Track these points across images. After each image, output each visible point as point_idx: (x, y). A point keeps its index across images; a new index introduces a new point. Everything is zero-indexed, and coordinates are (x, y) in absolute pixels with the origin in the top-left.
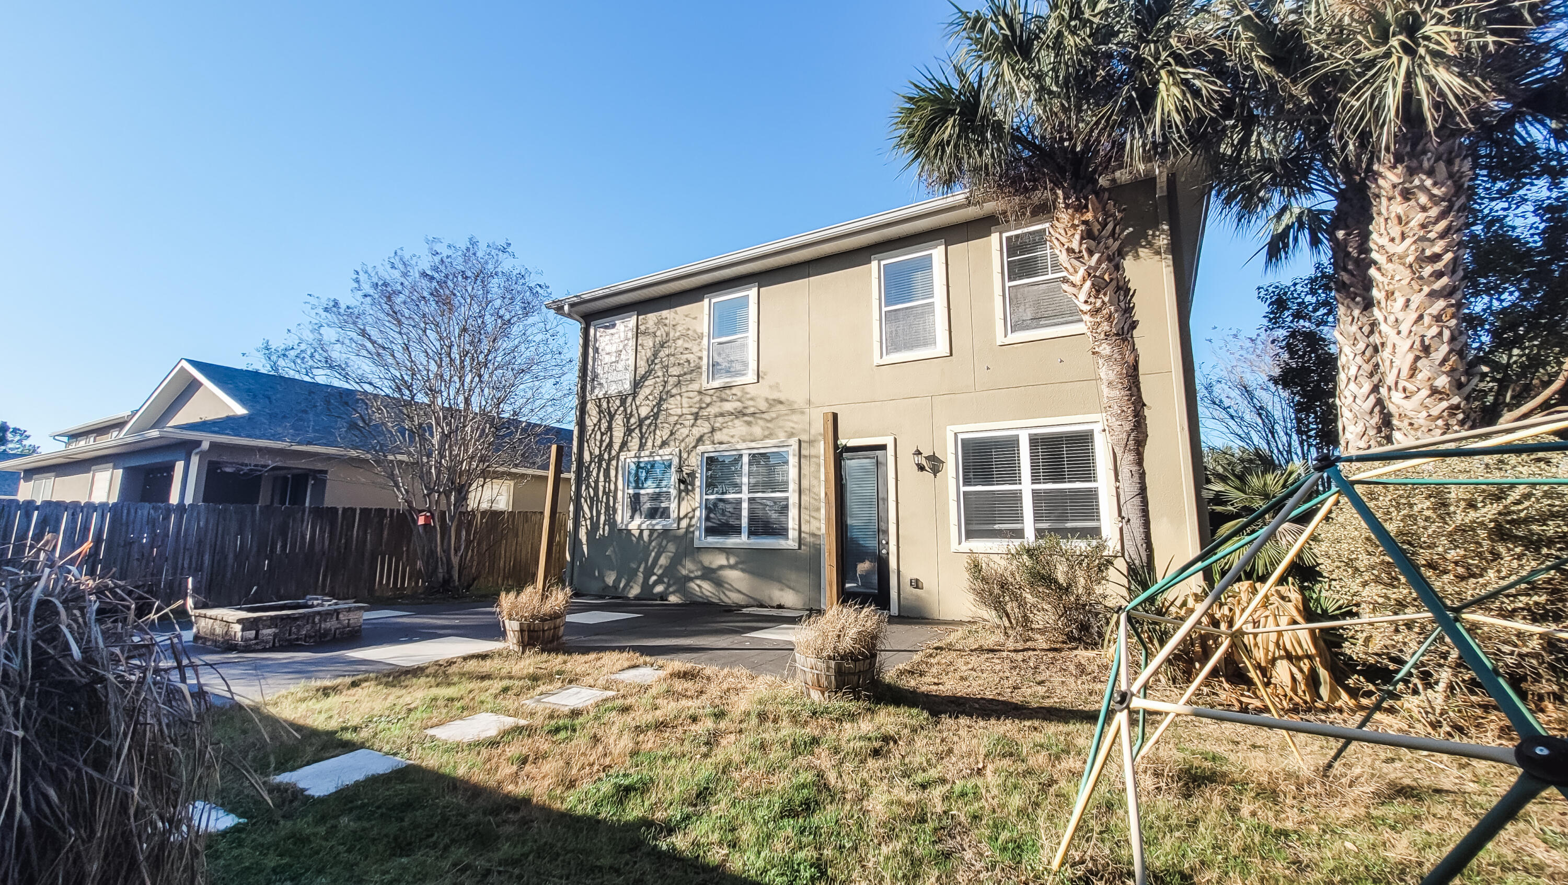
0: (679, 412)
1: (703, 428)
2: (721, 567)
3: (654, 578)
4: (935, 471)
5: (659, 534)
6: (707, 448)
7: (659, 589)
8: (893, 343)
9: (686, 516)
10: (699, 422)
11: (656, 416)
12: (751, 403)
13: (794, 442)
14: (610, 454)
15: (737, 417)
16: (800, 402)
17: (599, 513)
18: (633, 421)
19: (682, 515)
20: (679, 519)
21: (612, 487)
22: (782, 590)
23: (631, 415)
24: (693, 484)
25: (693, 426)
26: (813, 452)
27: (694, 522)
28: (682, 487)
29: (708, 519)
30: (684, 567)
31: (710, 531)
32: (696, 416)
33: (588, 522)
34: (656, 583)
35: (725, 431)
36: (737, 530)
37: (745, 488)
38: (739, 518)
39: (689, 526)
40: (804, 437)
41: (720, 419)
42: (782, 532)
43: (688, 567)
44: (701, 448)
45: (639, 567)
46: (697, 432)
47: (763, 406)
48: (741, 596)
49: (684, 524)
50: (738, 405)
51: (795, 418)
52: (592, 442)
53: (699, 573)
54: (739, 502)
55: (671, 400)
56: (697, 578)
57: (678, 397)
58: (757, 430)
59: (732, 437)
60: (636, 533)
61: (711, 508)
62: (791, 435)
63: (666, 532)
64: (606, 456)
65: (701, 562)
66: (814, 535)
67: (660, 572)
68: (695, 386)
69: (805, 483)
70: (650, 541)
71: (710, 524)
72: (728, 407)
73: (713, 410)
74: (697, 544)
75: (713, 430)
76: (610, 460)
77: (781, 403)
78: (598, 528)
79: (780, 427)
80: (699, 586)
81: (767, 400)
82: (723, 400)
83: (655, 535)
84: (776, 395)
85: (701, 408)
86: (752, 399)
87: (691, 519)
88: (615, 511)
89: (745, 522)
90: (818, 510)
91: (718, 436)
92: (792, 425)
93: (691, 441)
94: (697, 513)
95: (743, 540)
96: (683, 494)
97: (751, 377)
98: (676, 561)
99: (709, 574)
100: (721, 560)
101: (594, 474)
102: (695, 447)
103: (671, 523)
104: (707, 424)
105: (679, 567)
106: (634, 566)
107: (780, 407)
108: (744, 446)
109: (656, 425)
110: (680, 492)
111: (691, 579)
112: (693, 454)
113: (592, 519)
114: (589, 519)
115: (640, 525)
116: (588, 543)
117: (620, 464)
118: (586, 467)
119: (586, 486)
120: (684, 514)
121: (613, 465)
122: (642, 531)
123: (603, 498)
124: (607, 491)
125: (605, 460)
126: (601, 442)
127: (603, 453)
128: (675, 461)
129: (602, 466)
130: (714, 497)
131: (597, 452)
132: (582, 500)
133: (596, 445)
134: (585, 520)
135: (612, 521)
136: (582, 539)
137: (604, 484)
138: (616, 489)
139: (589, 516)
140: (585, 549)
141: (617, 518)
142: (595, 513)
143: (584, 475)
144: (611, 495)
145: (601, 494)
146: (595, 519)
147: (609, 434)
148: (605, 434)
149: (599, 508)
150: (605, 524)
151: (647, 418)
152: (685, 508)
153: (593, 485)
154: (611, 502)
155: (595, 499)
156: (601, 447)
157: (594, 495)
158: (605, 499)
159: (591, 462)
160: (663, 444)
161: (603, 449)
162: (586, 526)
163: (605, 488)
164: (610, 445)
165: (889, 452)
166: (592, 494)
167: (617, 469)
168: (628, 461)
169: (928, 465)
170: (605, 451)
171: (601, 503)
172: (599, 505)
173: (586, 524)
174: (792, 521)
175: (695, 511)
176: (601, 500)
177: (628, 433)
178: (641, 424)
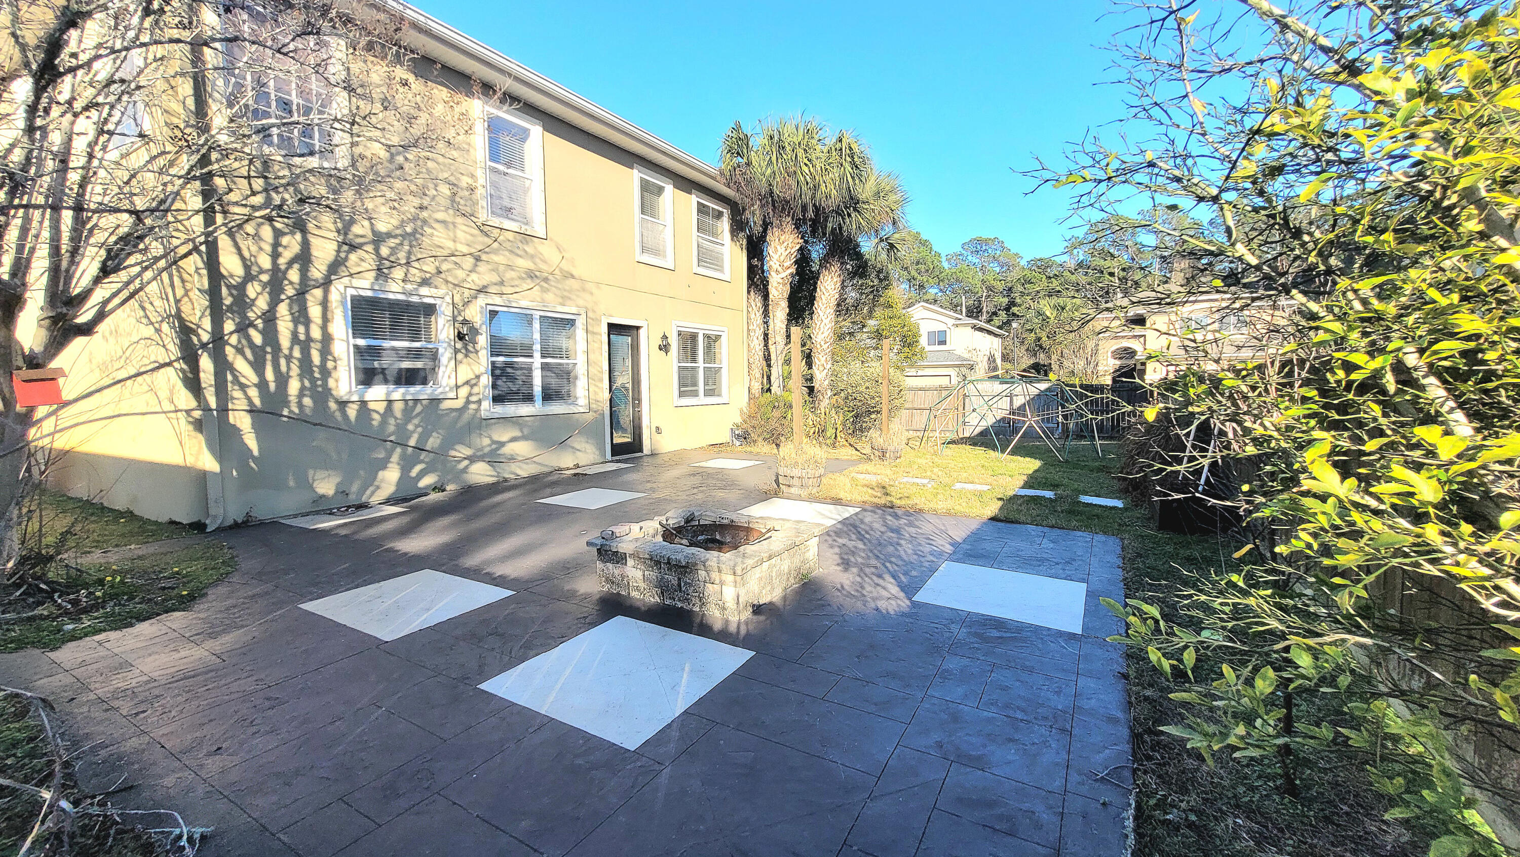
0: (450, 245)
1: (484, 276)
2: (512, 440)
3: (418, 468)
4: (667, 352)
5: (424, 407)
7: (430, 479)
8: (645, 248)
9: (467, 383)
10: (481, 268)
14: (304, 273)
18: (356, 229)
19: (459, 382)
20: (457, 387)
21: (316, 333)
23: (353, 220)
24: (474, 344)
25: (472, 270)
27: (478, 390)
28: (459, 345)
29: (494, 386)
31: (496, 400)
33: (253, 393)
34: (422, 475)
36: (530, 398)
37: (537, 355)
38: (531, 385)
39: (472, 395)
40: (590, 311)
42: (570, 398)
44: (482, 300)
45: (391, 454)
46: (479, 279)
48: (536, 464)
49: (464, 393)
52: (247, 241)
53: (489, 448)
54: (529, 369)
60: (381, 407)
61: (499, 373)
63: (434, 403)
64: (294, 275)
65: (490, 436)
66: (598, 402)
70: (408, 417)
71: (497, 392)
73: (494, 256)
74: (486, 414)
76: (304, 288)
78: (285, 403)
79: (572, 299)
85: (481, 250)
87: (473, 386)
88: (326, 373)
89: (537, 389)
93: (470, 288)
94: (483, 380)
95: (539, 407)
96: (462, 356)
97: (539, 230)
100: (511, 432)
101: (262, 303)
102: (475, 296)
103: (444, 389)
104: (492, 274)
106: (381, 455)
107: (572, 280)
108: (538, 306)
110: (456, 351)
112: (474, 304)
113: (262, 385)
114: (255, 385)
115: (388, 394)
116: (254, 426)
117: (335, 296)
118: (229, 287)
119: (237, 325)
120: (465, 380)
121: (314, 296)
122: (390, 402)
123: (291, 349)
124: (302, 337)
125: (291, 283)
126: (276, 245)
127: (283, 267)
128: (445, 309)
129: (282, 290)
130: (501, 359)
131: (265, 262)
132: (229, 350)
133: (261, 249)
134: (243, 387)
135: (320, 389)
136: (239, 425)
137: (291, 325)
138: (327, 339)
139: (254, 379)
140: (251, 442)
141: (331, 383)
142: (270, 375)
143: (228, 301)
144: (312, 344)
145: (285, 341)
146: (272, 386)
147: (298, 236)
148: (286, 234)
149: (284, 368)
150: (301, 395)
151: (389, 235)
152: (465, 373)
153: (259, 323)
154: (316, 358)
155: (269, 349)
156: (275, 255)
157: (266, 342)
158: (297, 353)
159: (249, 277)
160: (425, 282)
161: (282, 261)
162: (249, 399)
163: (295, 334)
164: (304, 258)
165: (642, 333)
166: (257, 339)
167: (325, 304)
168: (351, 292)
169: (665, 348)
170: (290, 264)
171: (289, 358)
172: (283, 362)
173: (245, 393)
174: (580, 389)
175: (478, 377)
176: (286, 352)
177: (345, 248)
178: (378, 239)
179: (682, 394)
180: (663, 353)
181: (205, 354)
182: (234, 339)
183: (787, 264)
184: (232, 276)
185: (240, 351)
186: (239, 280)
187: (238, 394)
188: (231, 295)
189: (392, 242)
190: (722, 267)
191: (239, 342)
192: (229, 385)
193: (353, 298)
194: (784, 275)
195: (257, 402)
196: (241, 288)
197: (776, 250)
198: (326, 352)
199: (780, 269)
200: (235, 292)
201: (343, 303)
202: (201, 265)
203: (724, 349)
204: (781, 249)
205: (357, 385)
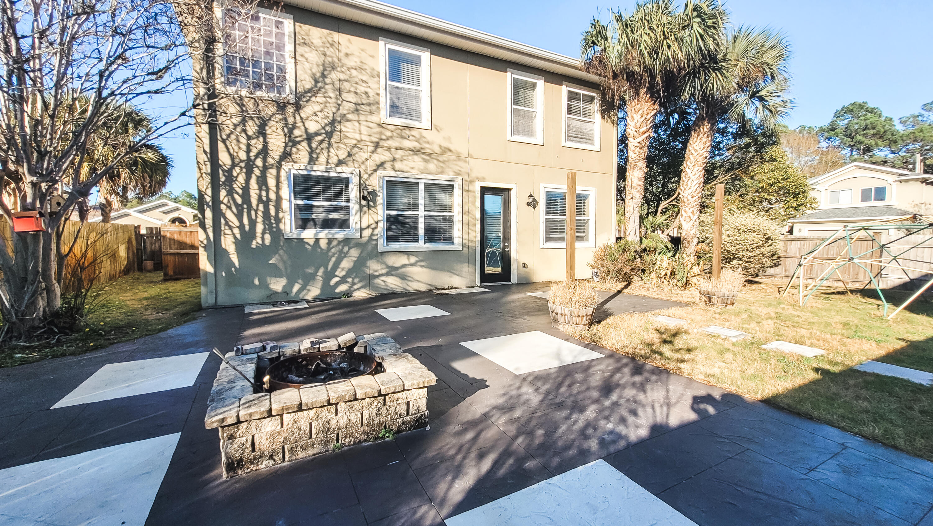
0: (358, 137)
1: (382, 156)
2: (404, 266)
3: (336, 280)
4: (534, 207)
5: (339, 243)
6: (389, 173)
7: (343, 288)
8: (517, 130)
9: (368, 227)
10: (379, 150)
11: (330, 135)
12: (427, 146)
13: (459, 179)
14: (264, 160)
15: (416, 154)
16: (464, 153)
17: (253, 223)
18: (297, 132)
19: (363, 226)
20: (361, 230)
21: (273, 196)
22: (451, 277)
23: (294, 127)
24: (374, 202)
25: (373, 152)
26: (471, 188)
27: (376, 232)
28: (364, 203)
29: (389, 229)
30: (369, 267)
31: (390, 239)
32: (377, 145)
33: (236, 231)
34: (338, 284)
35: (405, 162)
36: (416, 239)
37: (422, 208)
38: (416, 229)
39: (372, 235)
40: (466, 178)
41: (400, 152)
42: (449, 239)
43: (374, 267)
44: (380, 172)
45: (317, 271)
46: (378, 158)
47: (437, 150)
48: (421, 284)
49: (367, 233)
50: (416, 145)
51: (460, 163)
52: (232, 144)
53: (384, 271)
54: (416, 218)
55: (348, 124)
56: (382, 275)
57: (356, 124)
58: (432, 166)
59: (412, 168)
60: (312, 242)
61: (391, 221)
62: (459, 174)
63: (347, 241)
64: (259, 162)
65: (385, 263)
66: (472, 241)
67: (343, 273)
68: (374, 118)
69: (466, 208)
70: (329, 248)
71: (391, 233)
72: (407, 144)
73: (390, 143)
74: (381, 248)
75: (394, 160)
76: (265, 169)
77: (450, 151)
78: (254, 237)
79: (449, 167)
80: (384, 281)
81: (440, 146)
82: (403, 137)
83: (335, 243)
84: (445, 144)
85: (382, 139)
86: (428, 143)
87: (373, 229)
88: (278, 220)
89: (421, 232)
90: (474, 225)
91: (398, 165)
92: (459, 168)
93: (371, 165)
94: (380, 225)
95: (422, 245)
96: (365, 209)
97: (425, 124)
98: (360, 264)
99: (392, 271)
100: (403, 260)
101: (241, 179)
102: (375, 171)
103: (353, 231)
104: (387, 154)
105: (365, 269)
106: (310, 271)
107: (449, 153)
108: (423, 176)
109: (330, 145)
110: (361, 207)
111: (377, 277)
112: (374, 176)
113: (241, 227)
114: (237, 227)
115: (316, 234)
116: (237, 250)
117: (283, 174)
118: (224, 171)
119: (227, 192)
120: (367, 225)
121: (271, 174)
122: (317, 240)
123: (258, 206)
124: (264, 198)
125: (257, 167)
126: (248, 146)
127: (253, 158)
128: (355, 180)
129: (252, 172)
130: (394, 213)
131: (243, 156)
132: (223, 207)
133: (240, 148)
134: (231, 228)
135: (274, 230)
136: (227, 248)
137: (258, 192)
138: (279, 199)
139: (237, 223)
140: (235, 259)
141: (282, 226)
142: (246, 221)
143: (223, 179)
144: (270, 203)
145: (254, 202)
146: (247, 228)
147: (261, 139)
148: (254, 139)
149: (253, 217)
150: (263, 233)
151: (317, 134)
152: (367, 220)
153: (240, 191)
154: (272, 211)
155: (245, 206)
156: (248, 151)
157: (243, 202)
158: (261, 207)
159: (234, 165)
160: (340, 163)
161: (252, 154)
162: (234, 234)
163: (260, 196)
164: (264, 152)
165: (513, 194)
166: (239, 200)
167: (278, 178)
168: (293, 172)
169: (533, 203)
170: (257, 156)
171: (256, 211)
172: (253, 213)
173: (232, 232)
174: (457, 232)
175: (377, 223)
176: (255, 208)
177: (290, 144)
178: (309, 138)
179: (548, 239)
180: (531, 208)
181: (208, 209)
182: (225, 201)
183: (644, 129)
184: (225, 165)
185: (230, 208)
186: (229, 167)
187: (228, 231)
188: (224, 175)
189: (319, 138)
190: (593, 140)
191: (229, 201)
192: (223, 226)
193: (295, 176)
194: (640, 139)
195: (238, 236)
196: (230, 171)
197: (633, 119)
198: (278, 207)
199: (636, 134)
200: (226, 174)
201: (288, 178)
202: (206, 159)
203: (591, 205)
204: (637, 117)
205: (296, 228)
